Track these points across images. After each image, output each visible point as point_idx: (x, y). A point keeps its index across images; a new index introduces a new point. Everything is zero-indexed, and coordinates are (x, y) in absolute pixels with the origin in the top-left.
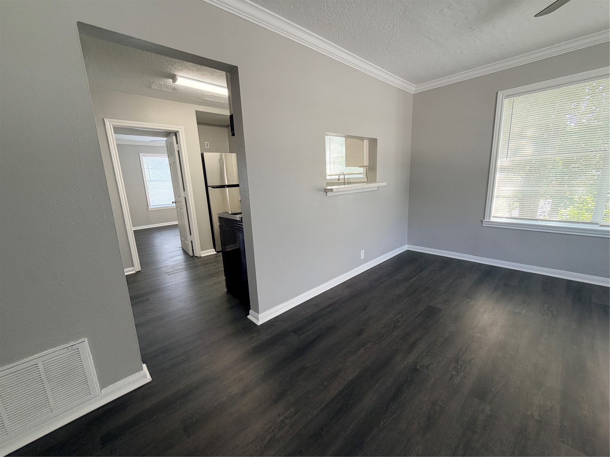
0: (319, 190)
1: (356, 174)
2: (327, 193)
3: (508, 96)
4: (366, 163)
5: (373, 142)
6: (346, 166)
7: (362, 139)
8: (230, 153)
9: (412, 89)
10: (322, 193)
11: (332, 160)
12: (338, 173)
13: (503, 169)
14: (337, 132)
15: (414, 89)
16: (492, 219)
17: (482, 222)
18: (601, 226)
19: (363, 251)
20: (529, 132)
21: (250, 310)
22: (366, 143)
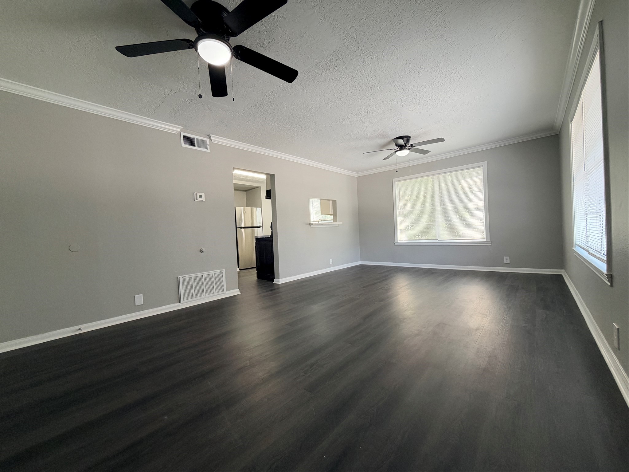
0: (307, 224)
1: (329, 220)
2: (310, 225)
3: (396, 181)
4: (331, 212)
5: (334, 202)
6: (321, 214)
7: (329, 200)
8: (247, 207)
9: (355, 175)
10: (308, 226)
11: (314, 213)
12: (318, 220)
13: (400, 215)
14: (315, 197)
15: (356, 175)
16: (399, 242)
17: (394, 243)
18: (439, 240)
19: (331, 260)
20: (408, 198)
21: (275, 279)
22: (331, 202)
